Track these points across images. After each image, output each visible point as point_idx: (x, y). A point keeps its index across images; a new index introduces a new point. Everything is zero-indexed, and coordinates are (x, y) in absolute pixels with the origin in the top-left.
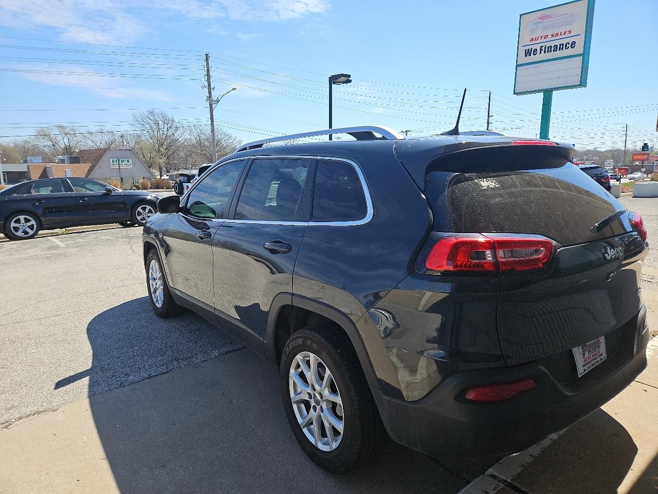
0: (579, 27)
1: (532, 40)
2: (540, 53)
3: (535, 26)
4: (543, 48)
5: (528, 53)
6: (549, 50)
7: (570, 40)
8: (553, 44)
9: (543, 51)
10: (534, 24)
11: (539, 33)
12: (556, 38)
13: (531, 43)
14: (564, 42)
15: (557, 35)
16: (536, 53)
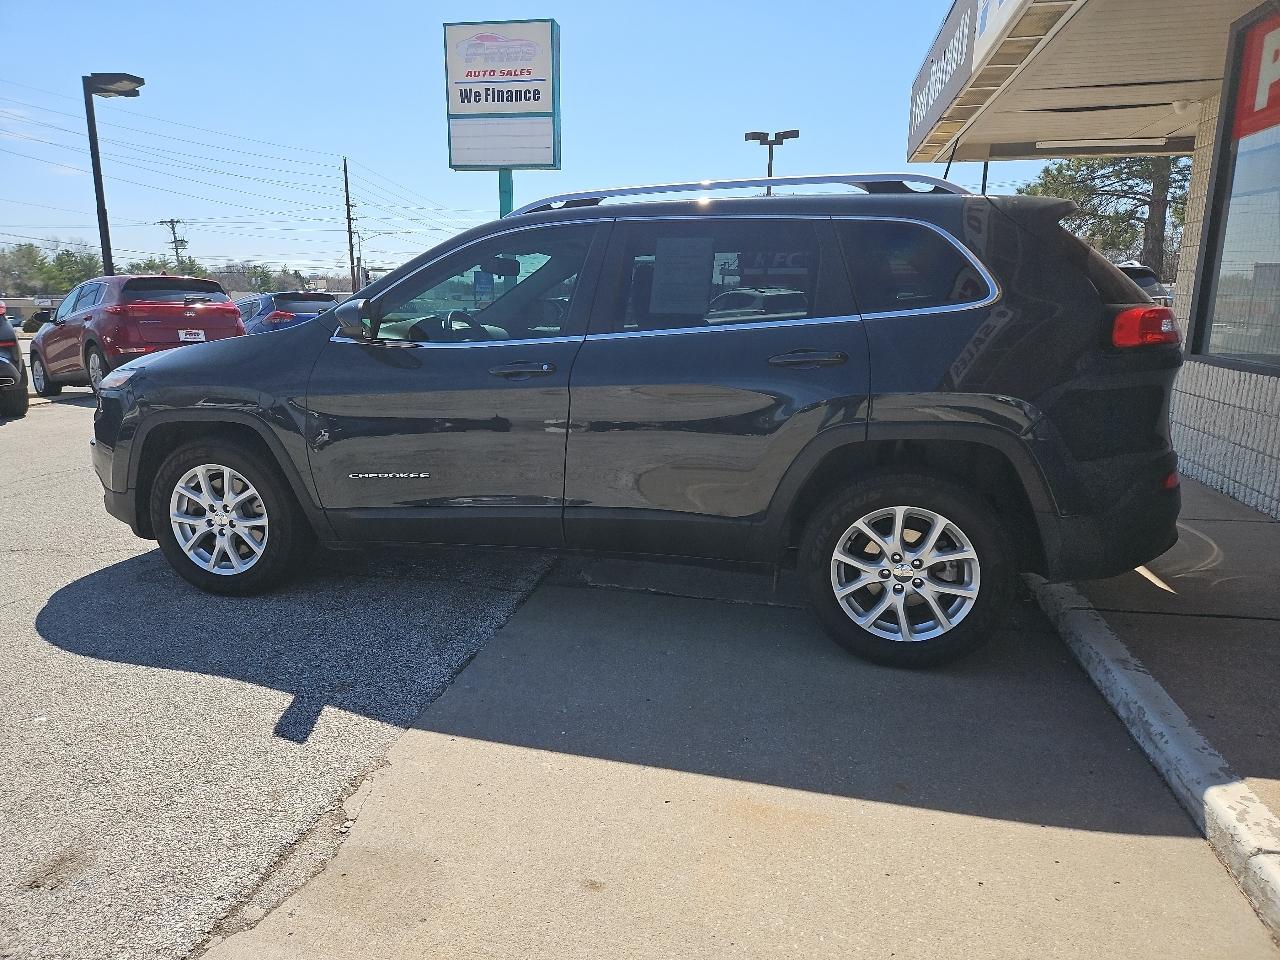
0: (540, 67)
1: (469, 74)
2: (487, 101)
3: (471, 51)
4: (490, 92)
5: (465, 96)
6: (500, 96)
7: (532, 87)
8: (505, 88)
9: (490, 98)
10: (470, 46)
11: (479, 65)
12: (509, 78)
13: (469, 79)
14: (522, 87)
15: (509, 73)
16: (480, 100)
